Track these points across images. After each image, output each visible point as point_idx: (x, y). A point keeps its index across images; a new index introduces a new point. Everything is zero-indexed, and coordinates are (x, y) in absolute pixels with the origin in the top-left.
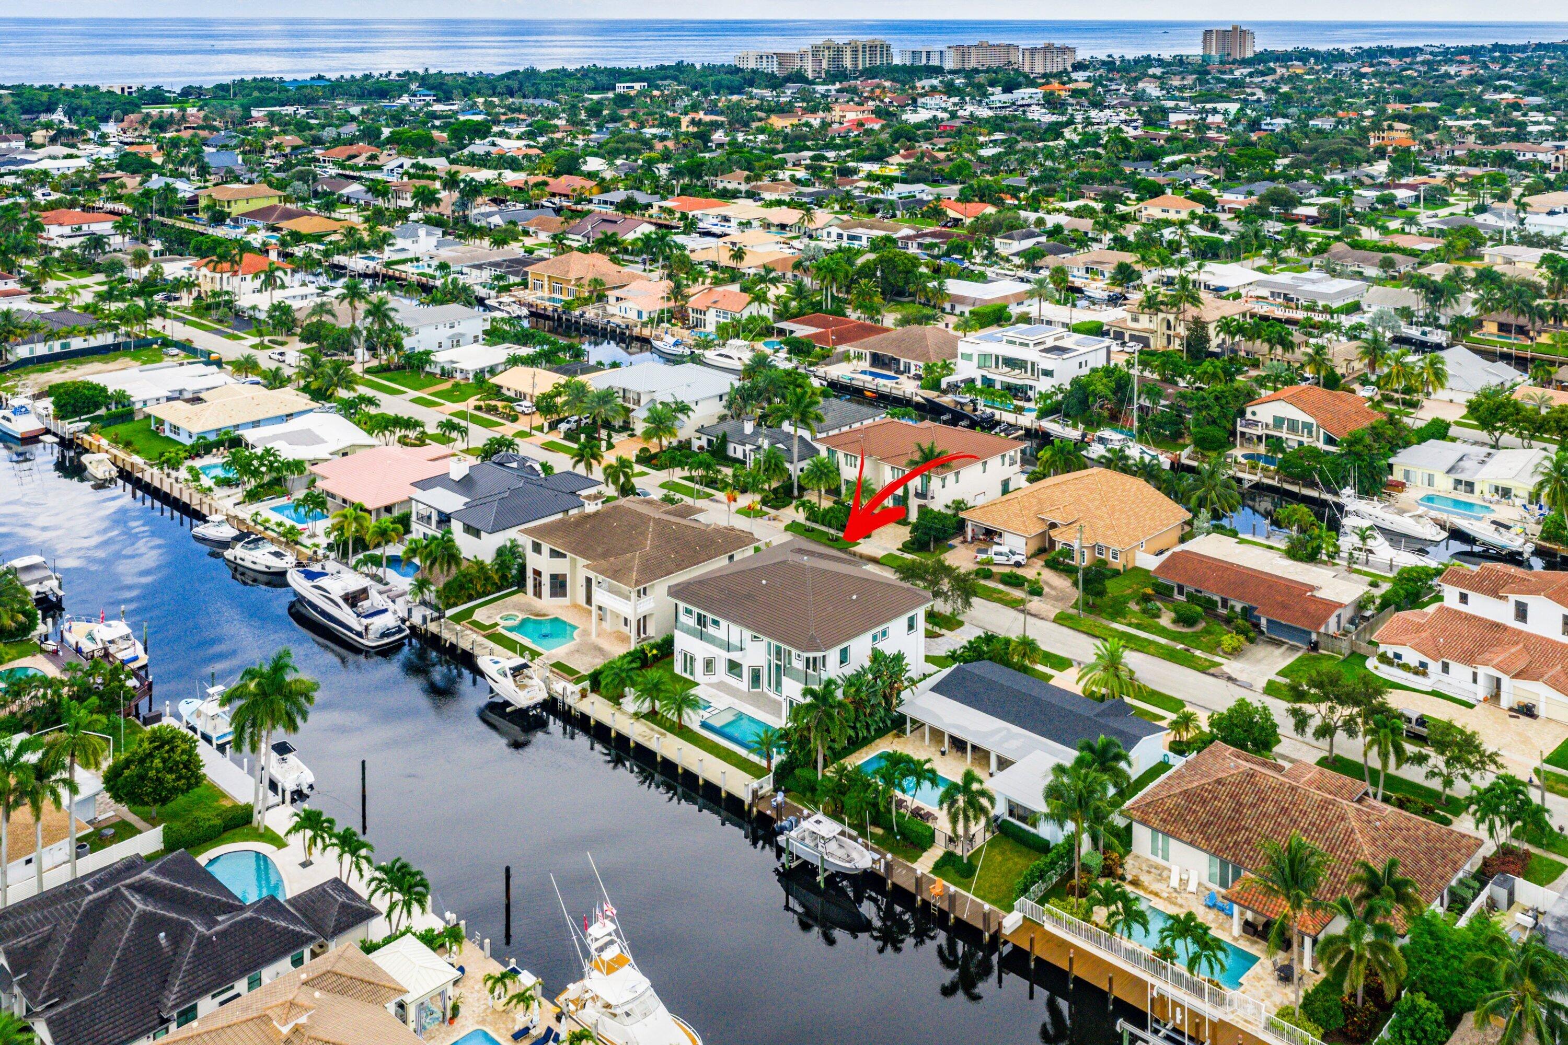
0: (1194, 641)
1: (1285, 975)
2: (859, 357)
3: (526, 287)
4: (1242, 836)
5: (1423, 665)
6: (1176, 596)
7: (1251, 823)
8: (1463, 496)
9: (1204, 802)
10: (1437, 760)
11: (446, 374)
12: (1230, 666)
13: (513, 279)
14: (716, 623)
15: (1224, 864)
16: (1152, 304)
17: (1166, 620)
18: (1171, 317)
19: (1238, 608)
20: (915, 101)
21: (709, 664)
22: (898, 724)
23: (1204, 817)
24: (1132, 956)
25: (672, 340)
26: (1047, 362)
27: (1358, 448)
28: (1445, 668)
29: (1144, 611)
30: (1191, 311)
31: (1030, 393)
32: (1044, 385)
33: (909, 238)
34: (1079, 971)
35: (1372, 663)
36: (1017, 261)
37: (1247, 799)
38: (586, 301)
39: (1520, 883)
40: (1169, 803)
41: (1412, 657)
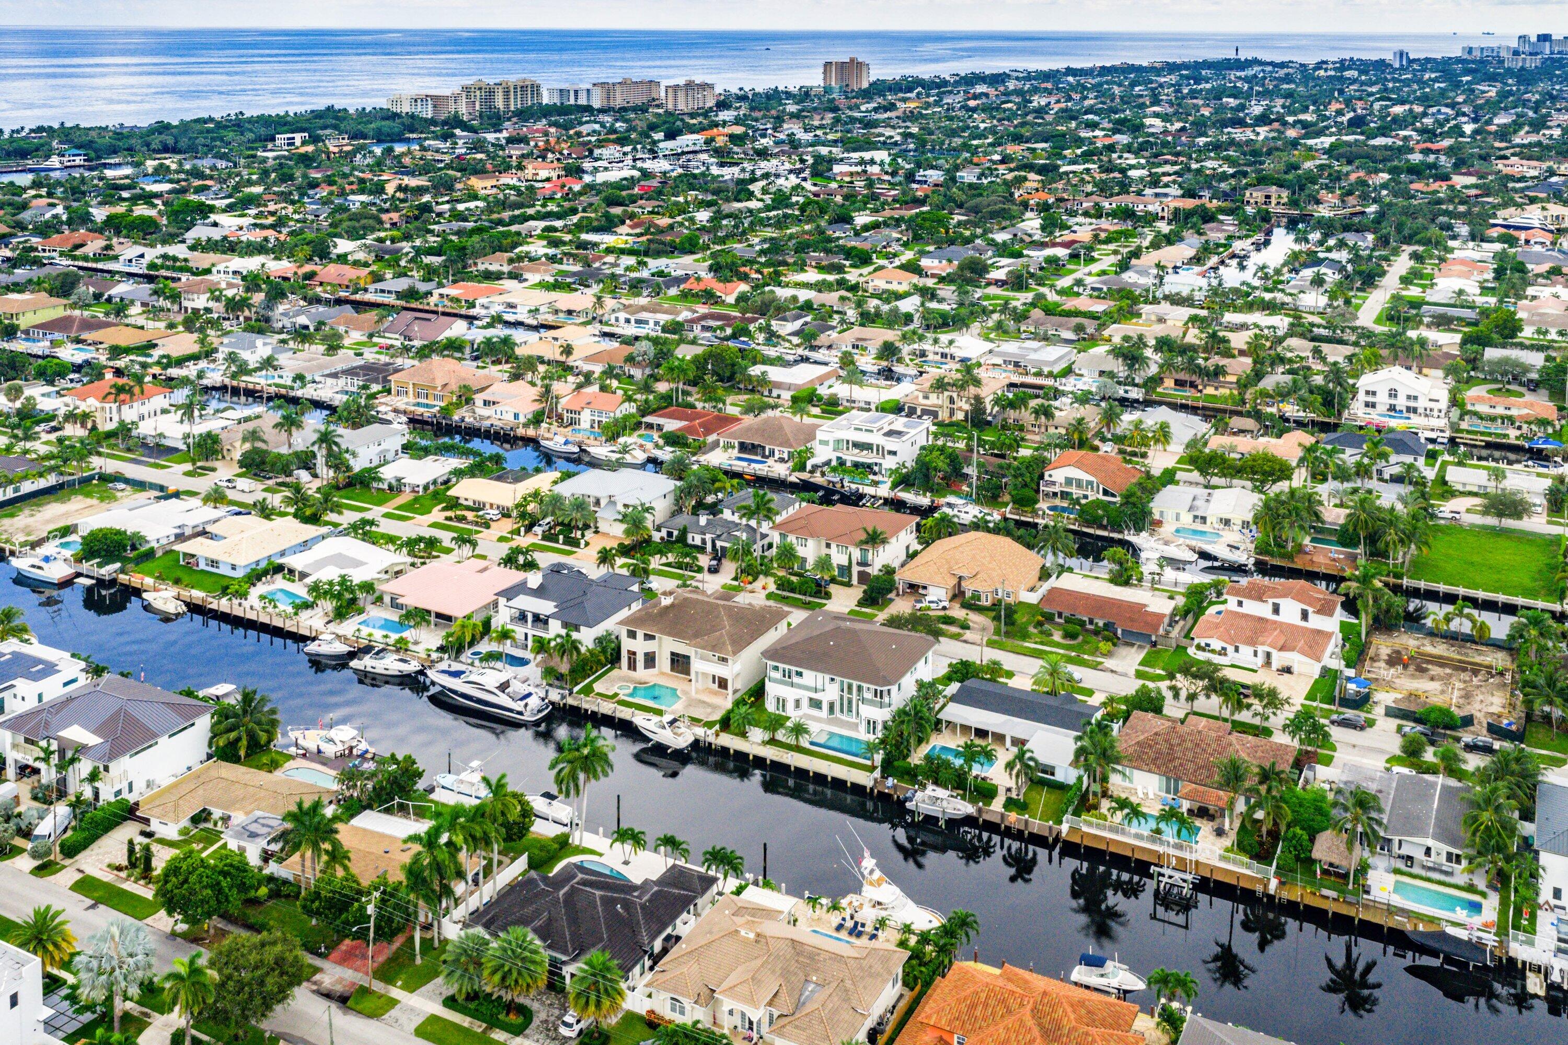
0: (1079, 648)
1: (1220, 832)
2: (729, 446)
3: (389, 392)
4: (1177, 763)
5: (1224, 649)
6: (1057, 620)
7: (1179, 754)
8: (1199, 526)
9: (1150, 747)
10: (1257, 705)
11: (396, 488)
12: (1109, 663)
13: (375, 388)
14: (800, 674)
15: (1168, 779)
16: (940, 385)
17: (1057, 637)
18: (955, 395)
19: (1101, 624)
20: (591, 152)
21: (797, 703)
22: (937, 725)
23: (1153, 755)
24: (1138, 836)
25: (563, 440)
26: (890, 444)
27: (1133, 499)
28: (1237, 649)
29: (1042, 632)
30: (972, 390)
31: (876, 469)
32: (889, 463)
33: (692, 321)
34: (1112, 849)
35: (1191, 651)
36: (796, 340)
37: (1175, 741)
38: (458, 405)
39: (1319, 767)
40: (1131, 750)
41: (1216, 644)
